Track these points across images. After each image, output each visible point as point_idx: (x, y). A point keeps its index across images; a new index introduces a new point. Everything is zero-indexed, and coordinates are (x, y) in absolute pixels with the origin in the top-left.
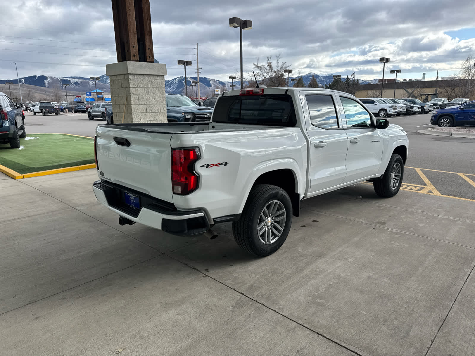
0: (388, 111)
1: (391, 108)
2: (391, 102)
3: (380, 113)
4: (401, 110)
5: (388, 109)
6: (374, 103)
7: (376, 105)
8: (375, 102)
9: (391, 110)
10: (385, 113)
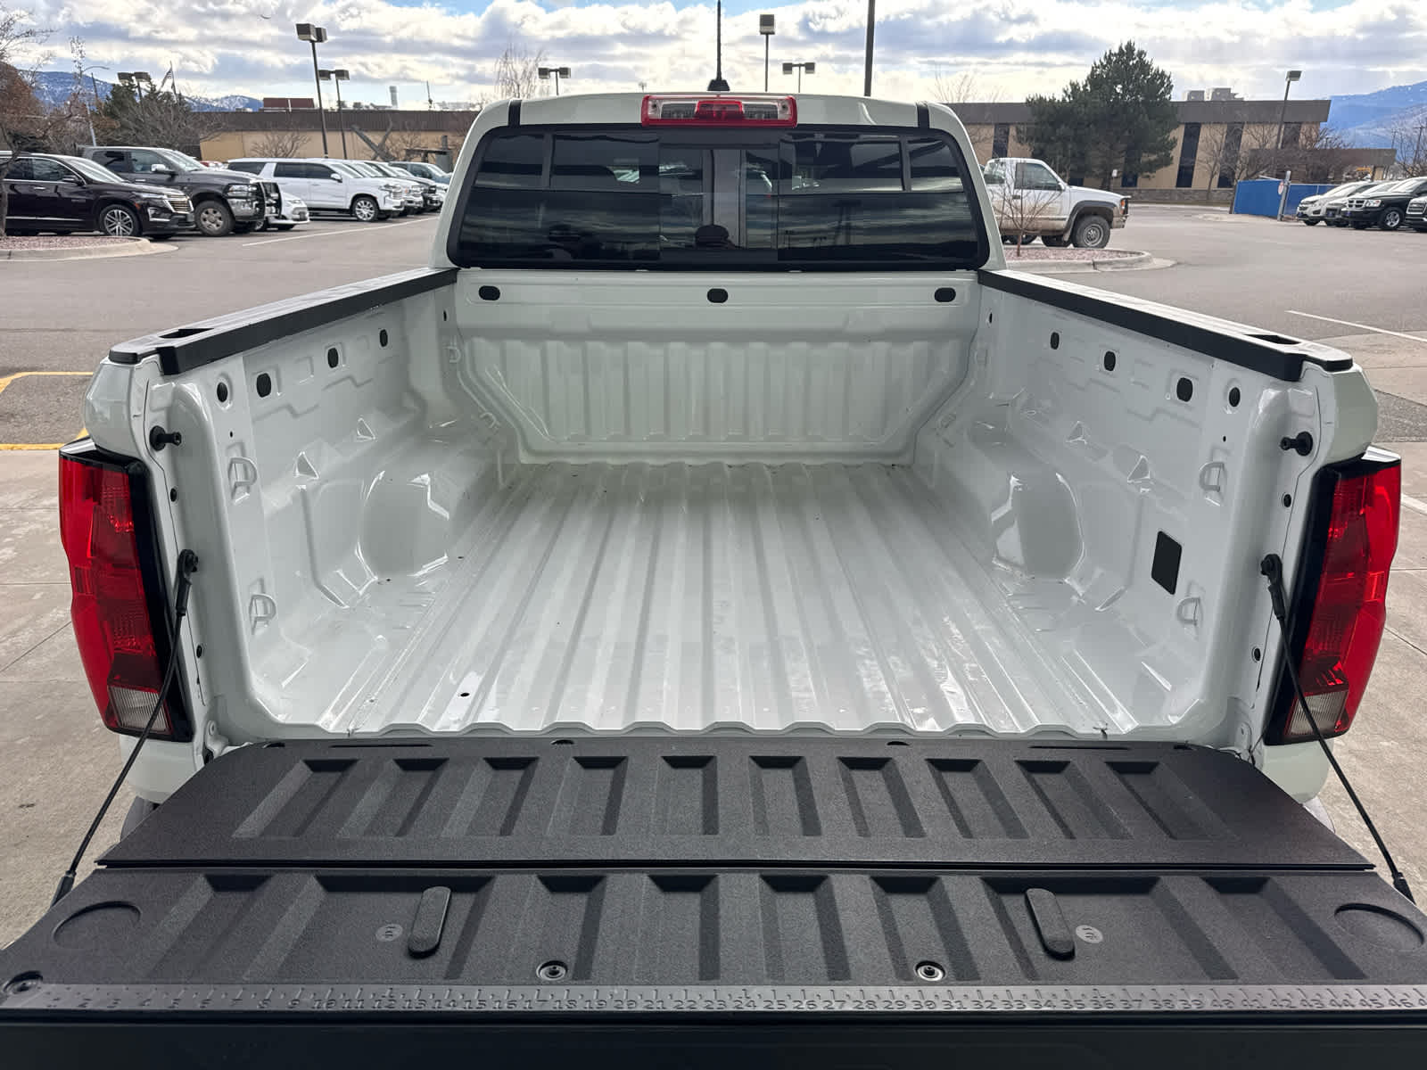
0: (380, 201)
1: (388, 193)
2: (374, 173)
3: (357, 209)
4: (411, 197)
5: (380, 196)
6: (333, 176)
7: (340, 181)
8: (334, 172)
9: (388, 198)
10: (371, 209)
